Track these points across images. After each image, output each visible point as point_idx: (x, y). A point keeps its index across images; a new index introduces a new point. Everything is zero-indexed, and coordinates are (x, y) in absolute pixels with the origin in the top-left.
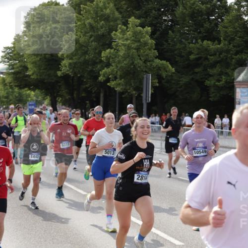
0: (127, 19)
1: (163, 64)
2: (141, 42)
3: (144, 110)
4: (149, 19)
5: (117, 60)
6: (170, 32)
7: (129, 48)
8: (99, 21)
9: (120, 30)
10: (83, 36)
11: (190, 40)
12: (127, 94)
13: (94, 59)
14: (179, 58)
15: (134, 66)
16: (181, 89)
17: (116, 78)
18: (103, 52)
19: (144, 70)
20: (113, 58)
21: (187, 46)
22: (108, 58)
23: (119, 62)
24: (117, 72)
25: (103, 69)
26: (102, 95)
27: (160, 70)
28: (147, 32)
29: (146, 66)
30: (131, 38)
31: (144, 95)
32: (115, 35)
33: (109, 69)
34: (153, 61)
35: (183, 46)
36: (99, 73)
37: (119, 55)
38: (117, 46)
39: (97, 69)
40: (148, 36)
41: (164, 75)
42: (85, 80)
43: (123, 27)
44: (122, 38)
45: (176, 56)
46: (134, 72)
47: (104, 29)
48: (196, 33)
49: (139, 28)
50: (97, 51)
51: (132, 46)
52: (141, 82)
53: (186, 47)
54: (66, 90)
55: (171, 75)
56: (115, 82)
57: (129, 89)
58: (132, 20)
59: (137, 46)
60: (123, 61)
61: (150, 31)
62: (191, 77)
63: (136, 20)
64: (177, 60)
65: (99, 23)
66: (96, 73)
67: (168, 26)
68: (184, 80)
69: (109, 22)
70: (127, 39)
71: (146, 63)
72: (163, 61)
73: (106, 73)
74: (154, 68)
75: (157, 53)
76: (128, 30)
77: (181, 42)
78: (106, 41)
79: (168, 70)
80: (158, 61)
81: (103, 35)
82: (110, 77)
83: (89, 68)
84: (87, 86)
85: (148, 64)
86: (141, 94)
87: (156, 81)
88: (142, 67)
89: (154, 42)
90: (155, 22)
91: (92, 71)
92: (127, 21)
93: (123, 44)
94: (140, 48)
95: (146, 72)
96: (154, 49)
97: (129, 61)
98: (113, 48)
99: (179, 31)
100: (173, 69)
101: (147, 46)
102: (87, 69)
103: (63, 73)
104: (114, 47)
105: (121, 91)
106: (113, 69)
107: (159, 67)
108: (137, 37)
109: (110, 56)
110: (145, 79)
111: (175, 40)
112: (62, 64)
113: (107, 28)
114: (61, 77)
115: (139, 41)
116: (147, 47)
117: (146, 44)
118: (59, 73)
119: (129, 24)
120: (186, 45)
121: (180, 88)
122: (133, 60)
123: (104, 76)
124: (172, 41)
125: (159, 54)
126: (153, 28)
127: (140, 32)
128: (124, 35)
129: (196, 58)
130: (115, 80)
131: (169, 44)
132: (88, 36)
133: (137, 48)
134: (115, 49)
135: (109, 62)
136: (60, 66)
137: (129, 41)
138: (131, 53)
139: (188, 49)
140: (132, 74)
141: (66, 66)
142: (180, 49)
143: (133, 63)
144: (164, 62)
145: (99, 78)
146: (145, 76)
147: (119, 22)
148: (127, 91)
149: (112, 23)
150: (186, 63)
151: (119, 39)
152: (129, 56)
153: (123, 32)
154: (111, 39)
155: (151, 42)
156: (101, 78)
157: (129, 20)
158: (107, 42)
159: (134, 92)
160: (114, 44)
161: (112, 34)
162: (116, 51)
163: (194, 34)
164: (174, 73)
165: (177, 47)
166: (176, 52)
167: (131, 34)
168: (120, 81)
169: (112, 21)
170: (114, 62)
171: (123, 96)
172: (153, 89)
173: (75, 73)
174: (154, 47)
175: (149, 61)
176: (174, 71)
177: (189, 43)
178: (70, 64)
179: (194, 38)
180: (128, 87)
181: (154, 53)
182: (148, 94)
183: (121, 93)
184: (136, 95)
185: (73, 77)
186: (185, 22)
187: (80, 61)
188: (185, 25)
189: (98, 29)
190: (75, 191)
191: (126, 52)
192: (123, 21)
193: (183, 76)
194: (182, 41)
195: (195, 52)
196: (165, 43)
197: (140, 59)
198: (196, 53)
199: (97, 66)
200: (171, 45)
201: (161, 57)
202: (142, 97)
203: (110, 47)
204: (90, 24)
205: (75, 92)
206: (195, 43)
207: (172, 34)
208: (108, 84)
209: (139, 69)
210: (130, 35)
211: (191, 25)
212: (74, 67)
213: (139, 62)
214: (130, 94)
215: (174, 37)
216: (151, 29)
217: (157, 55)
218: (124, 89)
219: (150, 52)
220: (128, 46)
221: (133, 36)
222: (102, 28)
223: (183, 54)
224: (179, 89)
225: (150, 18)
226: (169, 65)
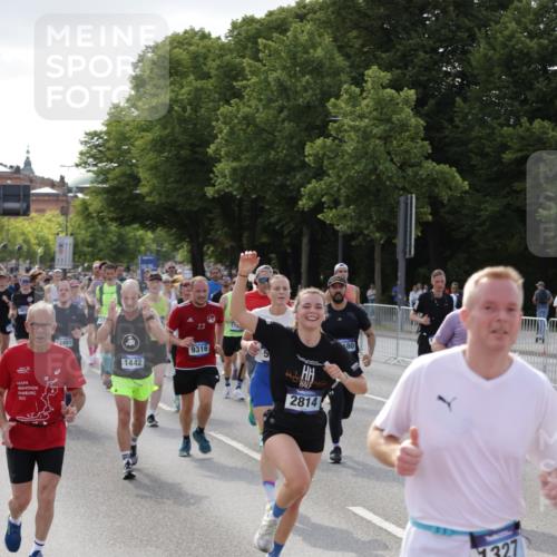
0: (362, 70)
1: (442, 173)
2: (393, 123)
3: (399, 274)
4: (411, 71)
5: (339, 162)
6: (458, 99)
7: (366, 135)
8: (299, 75)
9: (345, 96)
10: (264, 109)
11: (503, 118)
12: (361, 238)
13: (288, 159)
14: (479, 158)
15: (378, 176)
16: (485, 228)
17: (336, 203)
18: (309, 144)
19: (400, 186)
20: (329, 158)
21: (496, 131)
22: (319, 159)
23: (344, 167)
24: (339, 189)
25: (309, 183)
26: (305, 240)
27: (437, 186)
28: (406, 101)
29: (404, 178)
30: (370, 113)
31: (399, 241)
32: (335, 106)
33: (322, 182)
34: (419, 165)
35: (488, 131)
36: (299, 191)
37: (344, 152)
38: (339, 130)
39: (294, 182)
40: (409, 110)
41: (445, 195)
42: (267, 207)
43: (353, 87)
44: (351, 113)
45: (471, 155)
46: (378, 191)
47: (310, 92)
48: (516, 103)
49: (389, 90)
50: (295, 142)
51: (374, 132)
52: (393, 212)
53: (493, 133)
54: (226, 229)
55: (461, 197)
56: (334, 210)
57: (367, 228)
58: (373, 72)
59: (385, 131)
60: (353, 164)
61: (414, 97)
62: (505, 201)
63: (383, 74)
64: (473, 163)
65: (298, 80)
66: (291, 191)
67: (454, 85)
68: (490, 208)
69: (323, 77)
70: (361, 117)
71: (404, 171)
72: (442, 166)
73: (315, 192)
74: (422, 180)
75: (429, 147)
76: (365, 95)
77: (483, 123)
78: (314, 121)
79: (453, 184)
80: (430, 165)
81: (308, 107)
82: (323, 200)
83: (276, 180)
84: (273, 220)
85: (410, 171)
86: (394, 238)
87: (427, 209)
88: (395, 180)
89: (422, 122)
90: (425, 78)
91: (283, 187)
92: (363, 75)
93: (353, 128)
94: (391, 137)
95: (404, 189)
96: (422, 140)
97: (366, 165)
98: (331, 135)
99: (479, 99)
100: (466, 183)
101: (408, 130)
102: (272, 182)
103: (218, 191)
104: (333, 133)
105: (349, 232)
106: (331, 182)
107: (434, 180)
108: (383, 111)
109: (324, 154)
110: (402, 206)
111: (470, 117)
112: (215, 169)
113: (318, 91)
114: (214, 198)
115: (389, 120)
116: (407, 134)
117: (404, 126)
118: (210, 192)
119: (366, 82)
120: (494, 129)
121: (480, 225)
122: (376, 163)
123: (310, 197)
124: (464, 119)
125: (433, 149)
126: (420, 90)
127: (391, 100)
128: (354, 106)
129: (516, 159)
130: (336, 208)
131: (457, 127)
132: (274, 109)
133: (385, 135)
134: (335, 138)
135: (321, 167)
136: (212, 175)
137: (367, 120)
138: (371, 147)
139: (499, 139)
140: (372, 194)
141: (225, 176)
142: (481, 138)
143: (376, 169)
144: (445, 167)
145: (300, 203)
146: (402, 199)
147: (343, 77)
148: (361, 233)
149: (328, 80)
150: (495, 169)
151: (345, 115)
152: (366, 153)
153: (353, 100)
154: (327, 116)
155: (417, 122)
156: (303, 203)
157: (366, 72)
158: (318, 123)
159: (378, 235)
160: (332, 126)
161: (329, 105)
162: (337, 142)
163: (512, 106)
164: (466, 192)
165: (474, 134)
166: (471, 146)
167: (371, 104)
168: (345, 210)
169: (328, 75)
170: (334, 168)
171: (353, 243)
172: (420, 229)
173: (245, 191)
174: (422, 135)
175: (412, 166)
176: (467, 188)
177: (502, 126)
178: (234, 170)
179: (512, 113)
180: (364, 224)
181: (422, 146)
182: (408, 240)
183: (349, 238)
184: (382, 242)
185: (241, 198)
186: (492, 79)
187: (257, 163)
188: (492, 86)
189: (296, 92)
190: (246, 454)
191: (360, 145)
192: (353, 74)
193: (488, 198)
194: (485, 121)
195: (515, 144)
196: (446, 124)
197: (392, 160)
198: (516, 147)
199: (295, 177)
200: (460, 130)
201: (438, 155)
202: (395, 246)
203: (324, 133)
204: (278, 80)
205: (246, 234)
206: (514, 126)
207: (462, 104)
208: (319, 216)
209: (388, 183)
210: (367, 106)
211: (506, 84)
212: (244, 178)
213: (388, 168)
214: (369, 239)
215: (466, 111)
216: (417, 93)
217: (430, 151)
218: (356, 228)
219: (413, 145)
220: (365, 132)
221: (376, 110)
222: (306, 90)
223: (487, 150)
224: (477, 228)
225: (414, 68)
226: (456, 174)
